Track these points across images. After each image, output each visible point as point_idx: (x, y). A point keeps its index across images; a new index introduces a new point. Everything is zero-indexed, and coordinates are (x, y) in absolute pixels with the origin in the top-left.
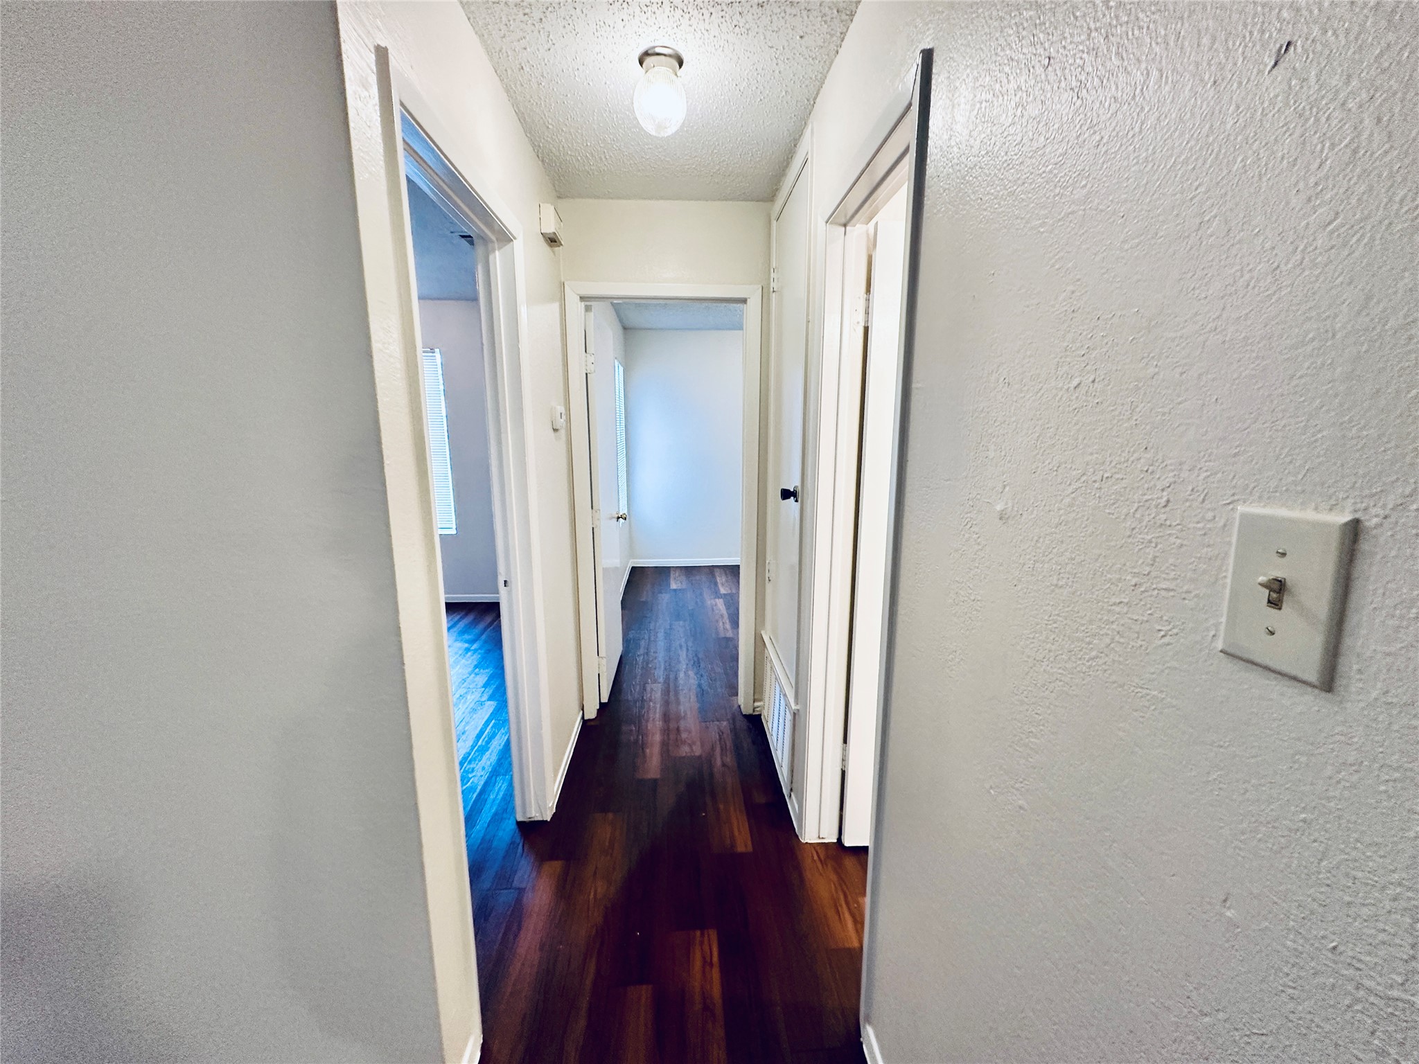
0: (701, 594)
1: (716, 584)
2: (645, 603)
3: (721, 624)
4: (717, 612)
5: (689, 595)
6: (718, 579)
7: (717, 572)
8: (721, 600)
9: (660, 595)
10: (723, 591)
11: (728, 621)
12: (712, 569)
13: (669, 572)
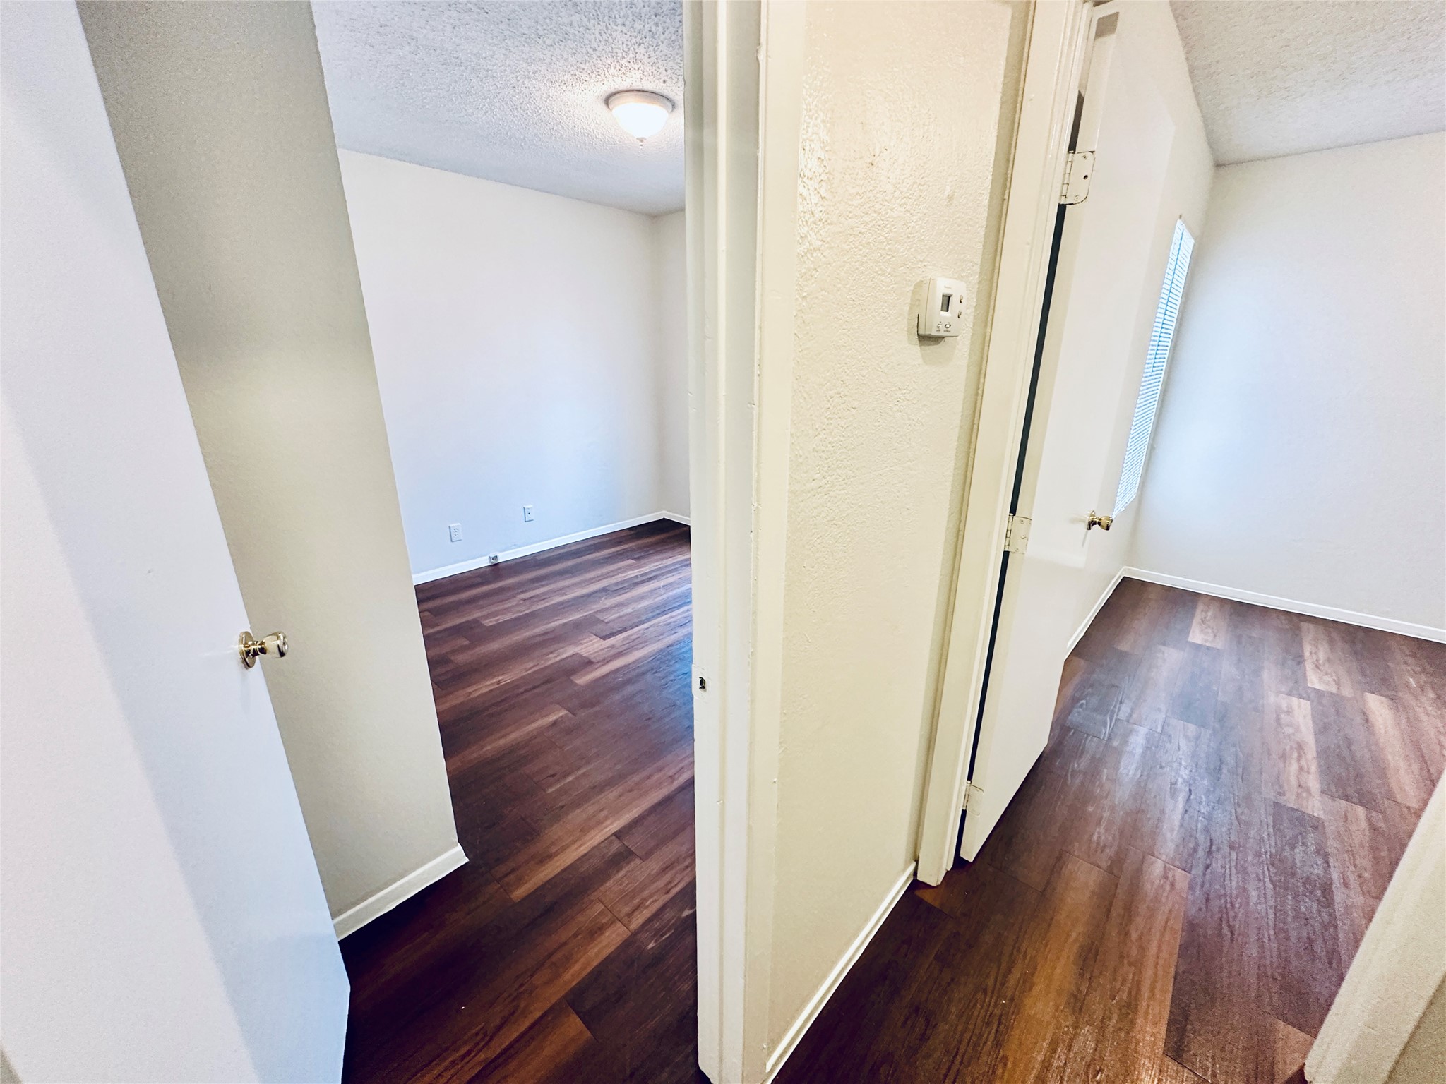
0: (1257, 672)
1: (1299, 659)
2: (1122, 656)
3: (1294, 767)
4: (1289, 731)
5: (1227, 668)
6: (1307, 649)
7: (1309, 631)
8: (1306, 705)
9: (1162, 648)
10: (1314, 681)
11: (1314, 768)
12: (1295, 621)
13: (1194, 608)
